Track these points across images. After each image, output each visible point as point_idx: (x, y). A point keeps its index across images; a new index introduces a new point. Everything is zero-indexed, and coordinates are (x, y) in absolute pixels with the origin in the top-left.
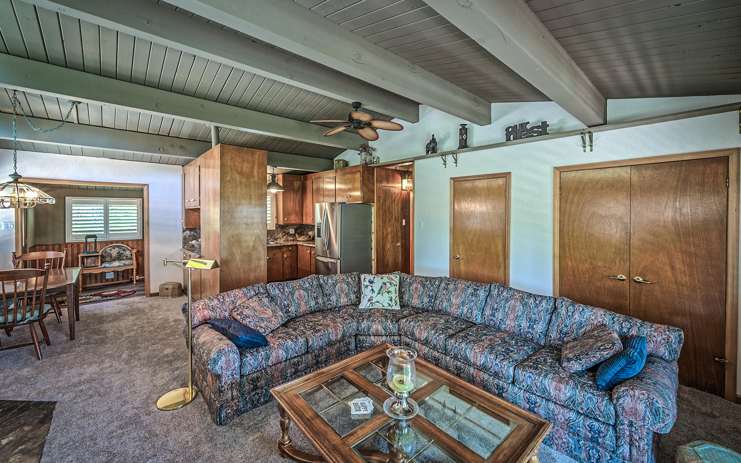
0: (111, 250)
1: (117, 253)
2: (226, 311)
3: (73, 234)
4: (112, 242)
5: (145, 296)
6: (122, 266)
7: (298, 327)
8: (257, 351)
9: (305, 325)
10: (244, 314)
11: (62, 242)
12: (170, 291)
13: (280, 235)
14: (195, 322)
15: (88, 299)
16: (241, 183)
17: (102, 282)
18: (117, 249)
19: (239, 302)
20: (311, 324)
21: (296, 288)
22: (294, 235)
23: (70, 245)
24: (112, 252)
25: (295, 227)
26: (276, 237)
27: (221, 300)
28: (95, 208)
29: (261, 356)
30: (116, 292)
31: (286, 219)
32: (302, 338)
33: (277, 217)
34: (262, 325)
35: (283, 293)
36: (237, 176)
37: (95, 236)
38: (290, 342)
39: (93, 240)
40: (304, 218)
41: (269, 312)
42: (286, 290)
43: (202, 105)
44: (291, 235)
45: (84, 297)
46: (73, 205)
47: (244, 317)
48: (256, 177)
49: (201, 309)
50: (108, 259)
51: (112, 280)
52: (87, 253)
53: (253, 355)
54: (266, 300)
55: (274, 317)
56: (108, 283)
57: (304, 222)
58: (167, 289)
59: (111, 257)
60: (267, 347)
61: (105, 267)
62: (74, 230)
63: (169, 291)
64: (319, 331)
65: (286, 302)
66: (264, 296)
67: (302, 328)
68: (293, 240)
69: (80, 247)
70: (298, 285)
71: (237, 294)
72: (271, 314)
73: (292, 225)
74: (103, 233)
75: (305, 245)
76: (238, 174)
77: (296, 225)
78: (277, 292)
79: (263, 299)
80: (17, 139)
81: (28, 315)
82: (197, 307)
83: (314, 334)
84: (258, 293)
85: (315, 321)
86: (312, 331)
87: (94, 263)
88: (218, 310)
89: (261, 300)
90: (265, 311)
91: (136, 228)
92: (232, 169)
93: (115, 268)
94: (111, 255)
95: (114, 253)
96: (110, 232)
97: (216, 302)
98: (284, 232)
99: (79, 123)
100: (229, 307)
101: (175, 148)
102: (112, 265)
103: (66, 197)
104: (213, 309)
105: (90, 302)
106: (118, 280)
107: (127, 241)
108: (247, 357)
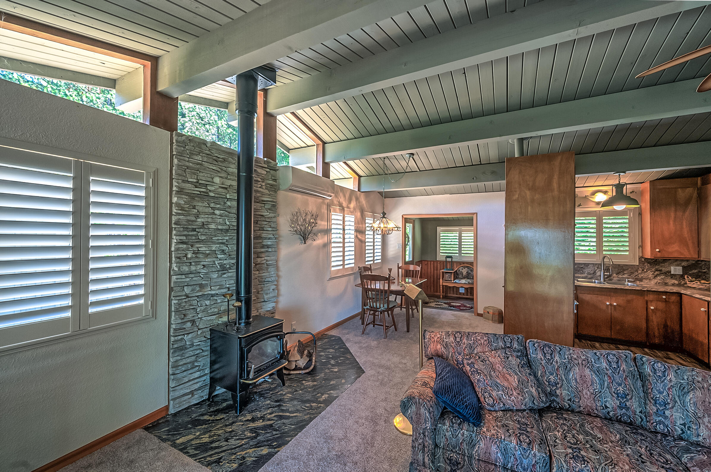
0: (462, 269)
2: (459, 355)
3: (440, 254)
4: (464, 263)
5: (474, 314)
7: (556, 428)
8: (459, 424)
9: (569, 431)
10: (476, 367)
11: (435, 260)
12: (491, 315)
13: (650, 274)
14: (428, 353)
15: (439, 305)
16: (533, 201)
17: (457, 294)
18: (466, 268)
19: (479, 349)
20: (581, 437)
21: (576, 362)
22: (682, 276)
23: (439, 263)
24: (463, 271)
25: (684, 264)
26: (640, 276)
27: (458, 340)
28: (453, 235)
29: (463, 435)
30: (460, 304)
31: (657, 250)
32: (539, 451)
33: (642, 247)
34: (494, 394)
35: (549, 361)
36: (528, 193)
37: (451, 257)
38: (514, 442)
39: (450, 260)
40: (703, 250)
41: (514, 381)
42: (557, 358)
43: (491, 122)
44: (673, 276)
45: (440, 303)
46: (441, 232)
47: (474, 371)
48: (556, 190)
49: (435, 342)
50: (460, 276)
51: (464, 294)
52: (447, 269)
53: (452, 427)
54: (514, 361)
55: (517, 391)
56: (461, 296)
57: (703, 257)
58: (488, 313)
59: (462, 275)
60: (475, 428)
61: (456, 283)
62: (441, 251)
64: (584, 460)
65: (551, 377)
66: (515, 354)
67: (559, 435)
68: (679, 285)
69: (442, 264)
70: (583, 358)
71: (479, 338)
72: (515, 384)
73: (676, 261)
74: (458, 255)
75: (697, 296)
76: (529, 189)
77: (688, 261)
78: (540, 355)
79: (510, 358)
80: (385, 190)
81: (382, 306)
82: (433, 338)
83: (568, 459)
84: (508, 347)
85: (595, 437)
86: (570, 451)
87: (450, 278)
88: (451, 350)
89: (508, 358)
90: (508, 376)
91: (473, 252)
92: (520, 185)
94: (462, 273)
95: (465, 271)
96: (462, 255)
97: (452, 339)
98: (657, 270)
99: (420, 171)
100: (464, 350)
101: (486, 174)
102: (460, 282)
103: (438, 227)
104: (446, 346)
105: (440, 308)
106: (467, 295)
108: (444, 424)
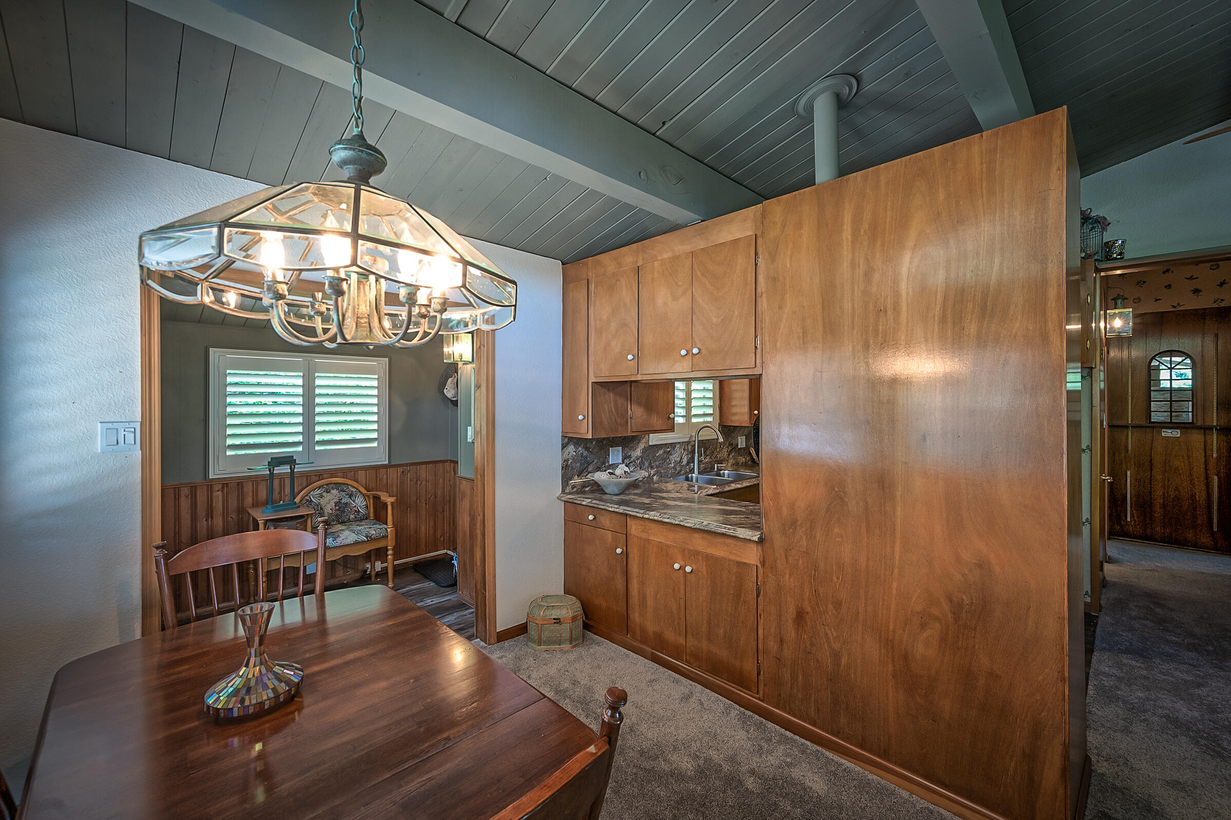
0: (321, 496)
1: (336, 504)
3: (229, 453)
4: (322, 475)
6: (363, 542)
11: (198, 479)
12: (566, 627)
18: (335, 492)
23: (220, 487)
24: (323, 502)
28: (263, 380)
37: (288, 460)
39: (286, 469)
46: (228, 371)
52: (275, 509)
58: (558, 621)
62: (231, 442)
63: (563, 626)
69: (245, 489)
74: (304, 449)
91: (375, 435)
93: (347, 549)
94: (321, 510)
95: (329, 503)
96: (317, 448)
103: (212, 350)
107: (355, 470)
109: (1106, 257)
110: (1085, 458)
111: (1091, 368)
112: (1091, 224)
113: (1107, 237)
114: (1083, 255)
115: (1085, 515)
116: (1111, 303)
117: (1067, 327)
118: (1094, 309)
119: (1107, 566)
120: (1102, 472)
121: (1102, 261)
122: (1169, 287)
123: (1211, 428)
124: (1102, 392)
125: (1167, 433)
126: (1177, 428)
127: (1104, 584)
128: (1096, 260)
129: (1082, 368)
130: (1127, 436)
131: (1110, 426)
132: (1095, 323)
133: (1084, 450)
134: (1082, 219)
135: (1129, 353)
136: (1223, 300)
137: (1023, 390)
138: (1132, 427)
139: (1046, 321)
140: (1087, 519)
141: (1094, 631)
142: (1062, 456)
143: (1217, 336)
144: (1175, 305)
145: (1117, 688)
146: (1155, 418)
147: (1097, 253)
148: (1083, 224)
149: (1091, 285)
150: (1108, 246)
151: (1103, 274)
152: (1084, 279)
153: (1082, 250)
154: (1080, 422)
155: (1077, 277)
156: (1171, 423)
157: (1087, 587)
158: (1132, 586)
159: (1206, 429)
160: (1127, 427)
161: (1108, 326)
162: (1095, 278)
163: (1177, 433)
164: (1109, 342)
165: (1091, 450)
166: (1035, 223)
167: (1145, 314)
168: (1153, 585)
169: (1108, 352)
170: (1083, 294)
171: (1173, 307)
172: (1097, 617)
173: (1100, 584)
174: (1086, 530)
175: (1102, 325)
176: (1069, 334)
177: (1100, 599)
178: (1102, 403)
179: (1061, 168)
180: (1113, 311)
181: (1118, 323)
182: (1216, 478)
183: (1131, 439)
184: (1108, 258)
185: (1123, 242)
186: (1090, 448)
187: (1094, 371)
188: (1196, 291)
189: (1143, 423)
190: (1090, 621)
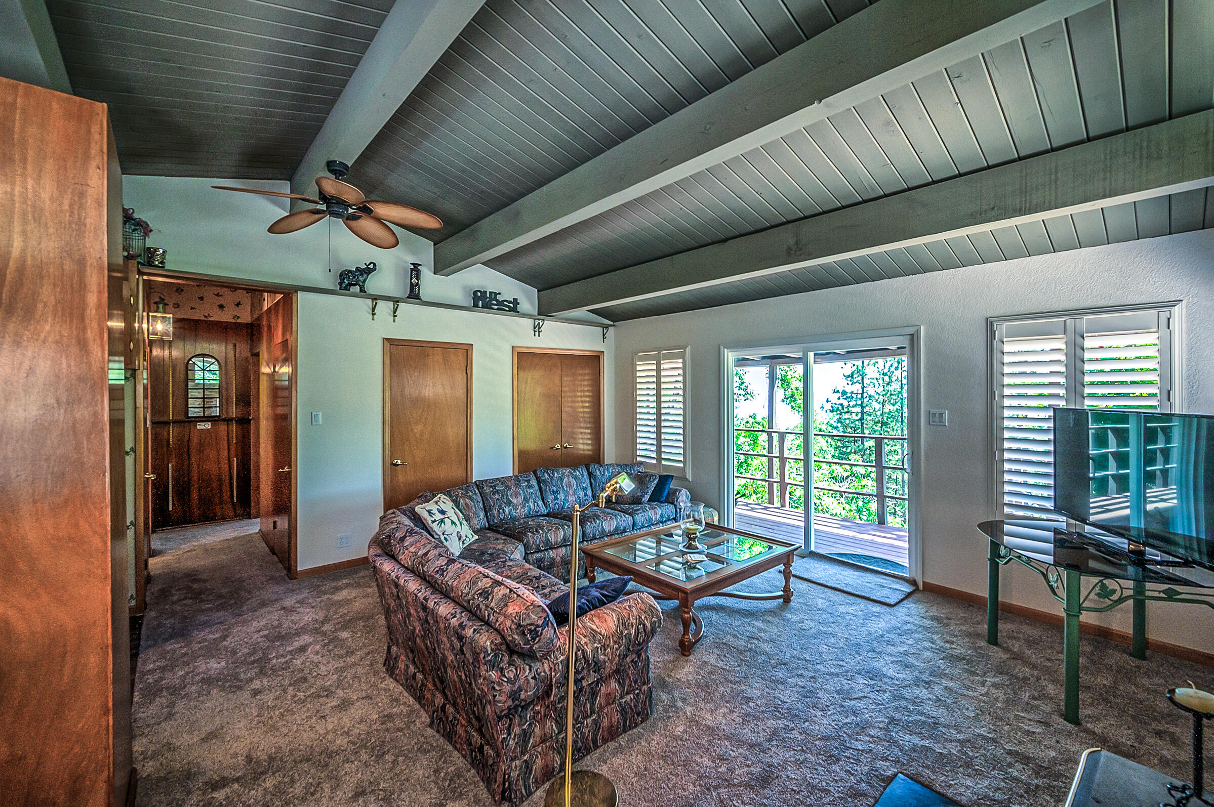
109: (149, 262)
110: (129, 460)
111: (135, 370)
112: (134, 225)
113: (149, 243)
114: (126, 254)
115: (130, 518)
116: (153, 307)
117: (109, 323)
118: (137, 309)
119: (151, 561)
120: (146, 471)
121: (144, 265)
122: (202, 298)
123: (231, 420)
124: (145, 389)
125: (201, 426)
126: (209, 421)
127: (149, 580)
128: (139, 263)
129: (126, 369)
130: (169, 431)
131: (153, 423)
132: (138, 322)
133: (127, 453)
134: (124, 217)
135: (170, 353)
136: (238, 317)
137: (56, 405)
138: (173, 422)
139: (84, 329)
140: (132, 521)
141: (140, 634)
142: (104, 475)
143: (235, 345)
144: (206, 315)
145: (162, 679)
146: (192, 413)
147: (140, 255)
148: (125, 223)
149: (134, 285)
150: (150, 253)
151: (145, 277)
152: (126, 279)
153: (125, 249)
154: (123, 421)
155: (119, 275)
156: (204, 416)
157: (132, 591)
158: (174, 572)
159: (228, 421)
160: (169, 423)
161: (151, 328)
162: (138, 280)
163: (208, 426)
164: (151, 343)
165: (135, 452)
166: (70, 216)
167: (184, 320)
168: (191, 564)
169: (151, 351)
170: (126, 292)
171: (205, 317)
172: (142, 617)
173: (145, 580)
174: (130, 533)
175: (145, 326)
176: (110, 331)
177: (145, 596)
178: (146, 401)
179: (101, 167)
180: (154, 314)
181: (160, 327)
182: (235, 459)
183: (172, 433)
184: (150, 264)
185: (164, 252)
186: (134, 450)
187: (137, 372)
188: (221, 307)
189: (182, 418)
190: (136, 623)
